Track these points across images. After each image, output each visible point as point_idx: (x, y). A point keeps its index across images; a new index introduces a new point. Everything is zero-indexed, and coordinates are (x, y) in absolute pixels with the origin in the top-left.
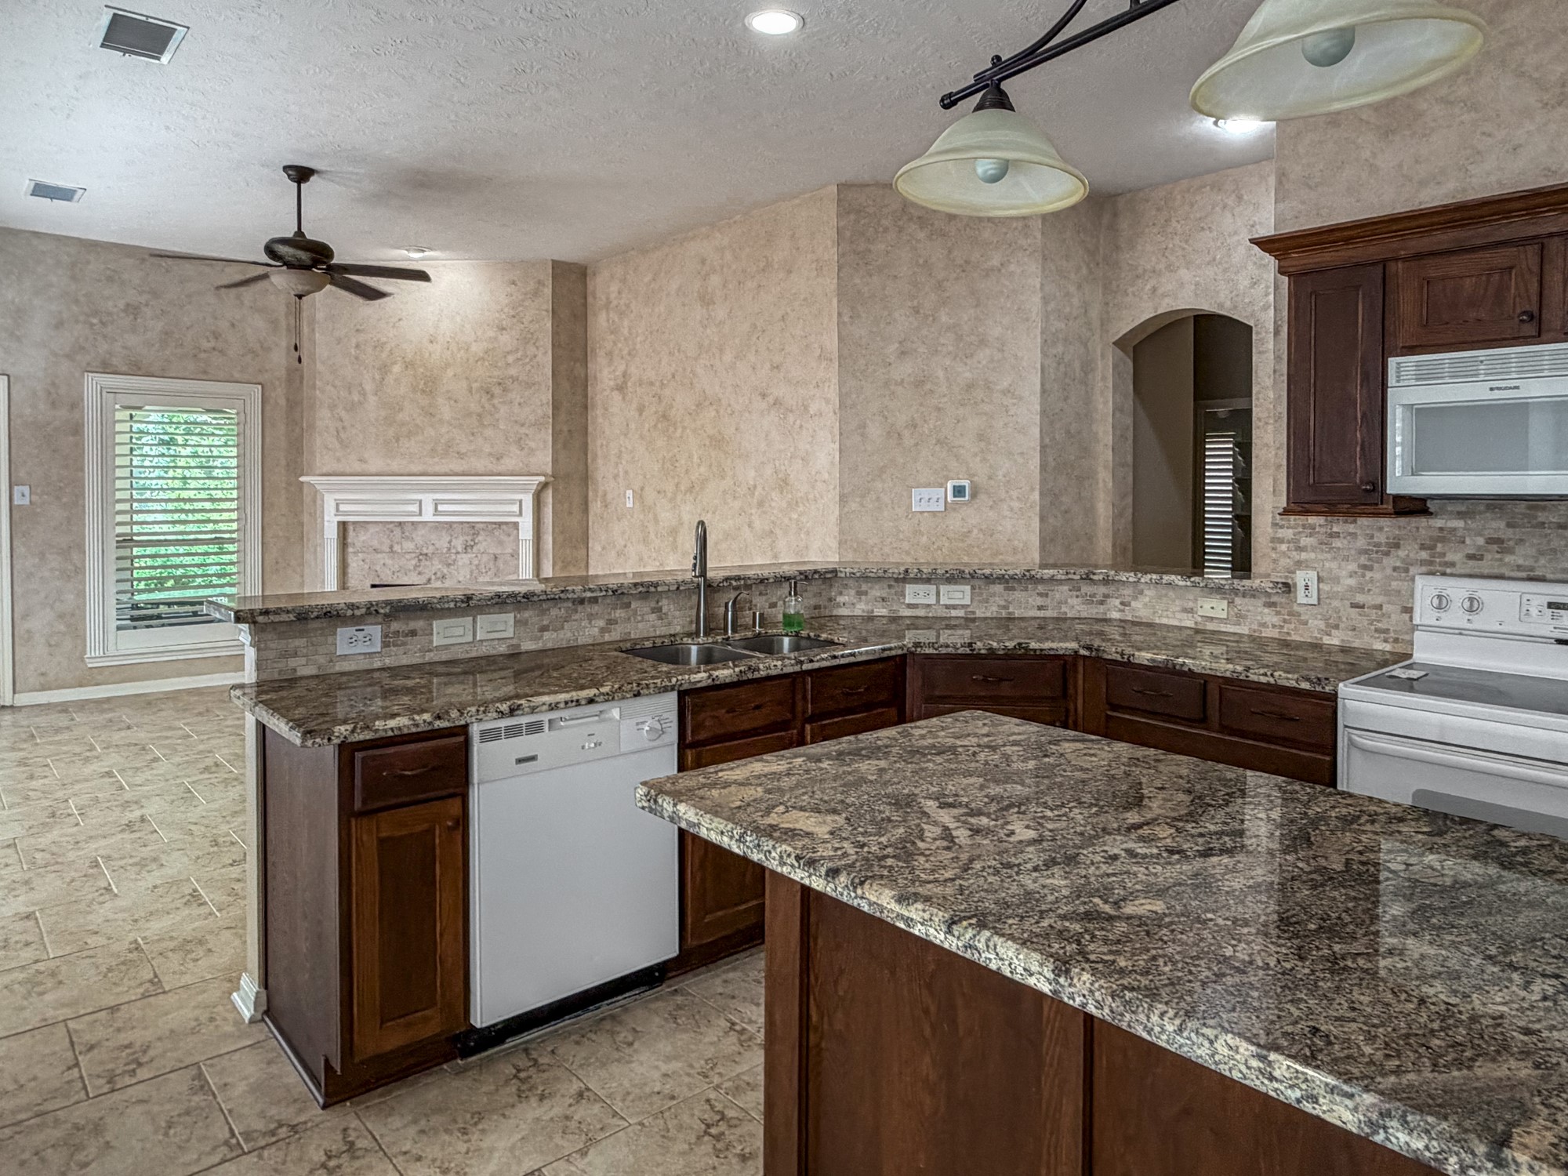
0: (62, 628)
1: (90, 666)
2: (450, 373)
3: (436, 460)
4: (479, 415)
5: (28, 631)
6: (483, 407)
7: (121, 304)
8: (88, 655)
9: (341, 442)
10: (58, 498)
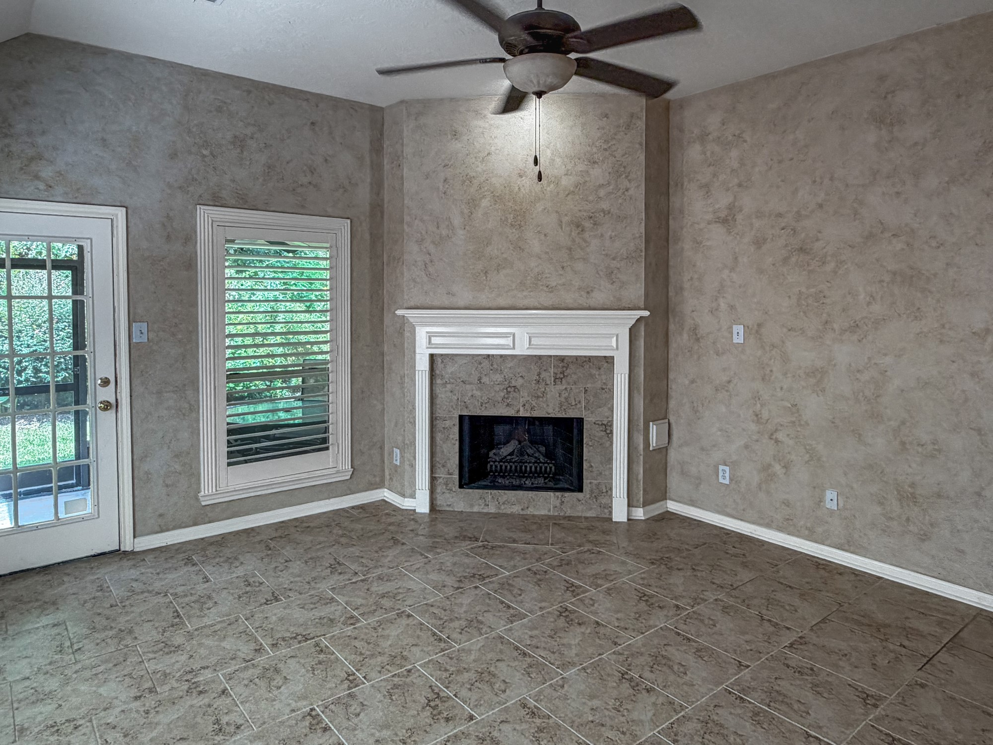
0: (178, 467)
1: (203, 504)
2: (540, 207)
3: (525, 293)
4: (570, 249)
5: (147, 473)
6: (574, 241)
7: (229, 136)
8: (202, 493)
9: (429, 275)
10: (174, 335)
